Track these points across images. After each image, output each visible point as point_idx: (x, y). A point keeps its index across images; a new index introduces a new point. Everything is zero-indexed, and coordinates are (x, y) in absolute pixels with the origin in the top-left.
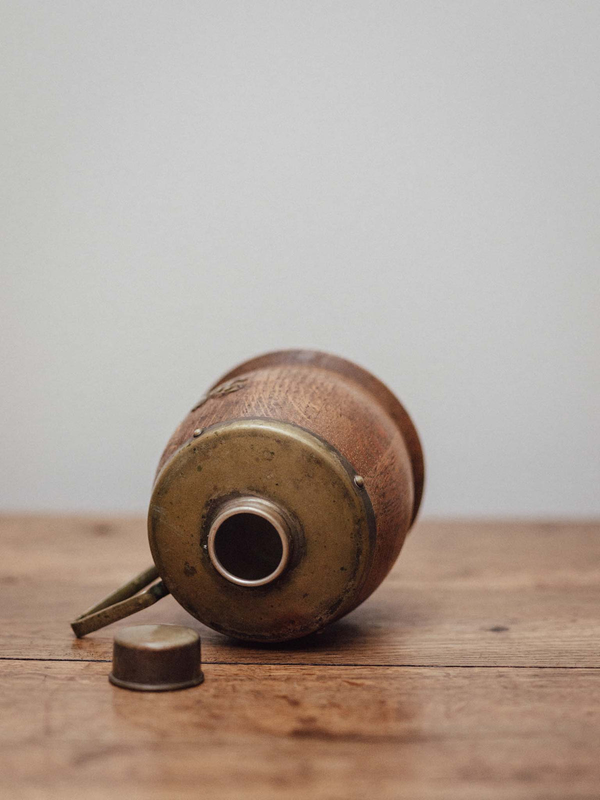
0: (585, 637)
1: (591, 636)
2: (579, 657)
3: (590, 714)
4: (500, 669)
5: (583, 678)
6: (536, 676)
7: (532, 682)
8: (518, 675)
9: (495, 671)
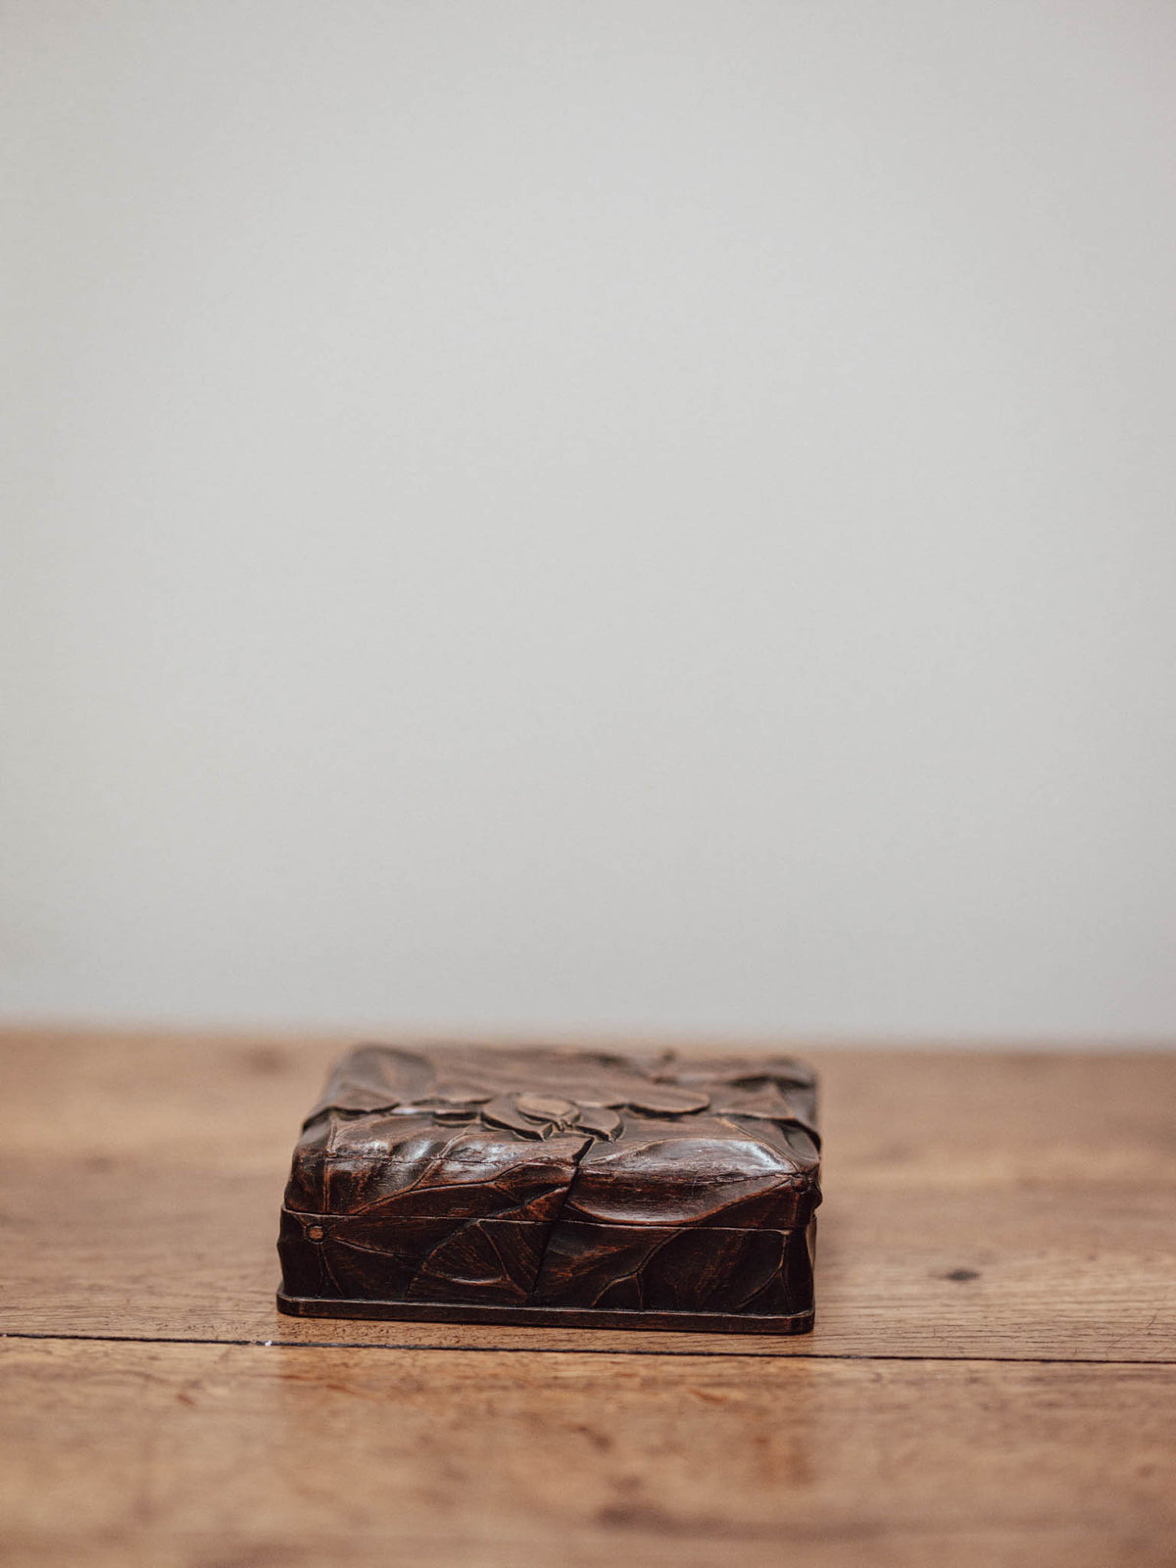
0: (1115, 1293)
1: (1128, 1291)
2: (1110, 1338)
3: (1146, 1471)
4: (973, 1365)
5: (1120, 1385)
6: (1038, 1380)
7: (1030, 1395)
8: (1004, 1379)
9: (962, 1369)
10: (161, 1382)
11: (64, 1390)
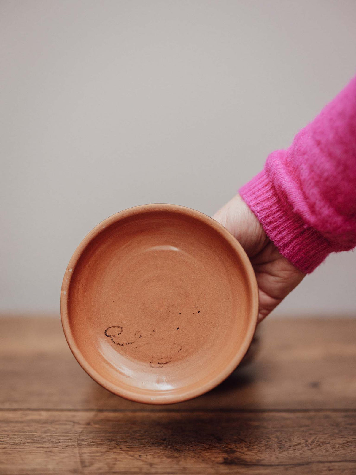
10: (79, 424)
11: (49, 427)
